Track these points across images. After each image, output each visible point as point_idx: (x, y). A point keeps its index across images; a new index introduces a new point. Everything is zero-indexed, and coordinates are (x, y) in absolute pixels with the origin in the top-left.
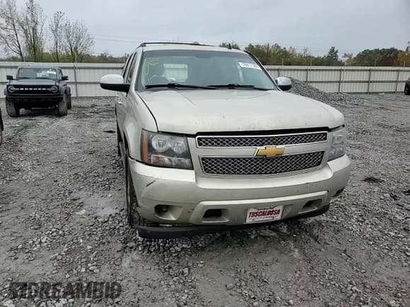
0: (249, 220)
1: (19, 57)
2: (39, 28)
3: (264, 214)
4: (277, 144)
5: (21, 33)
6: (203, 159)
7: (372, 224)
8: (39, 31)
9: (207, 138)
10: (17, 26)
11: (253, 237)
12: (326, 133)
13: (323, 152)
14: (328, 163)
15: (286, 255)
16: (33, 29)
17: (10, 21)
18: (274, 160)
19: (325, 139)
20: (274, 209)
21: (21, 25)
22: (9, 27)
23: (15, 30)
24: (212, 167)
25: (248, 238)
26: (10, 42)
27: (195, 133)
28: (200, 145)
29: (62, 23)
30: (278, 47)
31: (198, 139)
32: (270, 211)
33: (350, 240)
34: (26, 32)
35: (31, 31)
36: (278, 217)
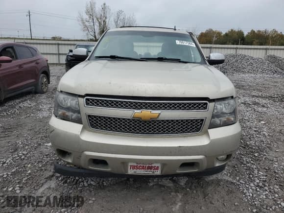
0: (131, 172)
1: (94, 39)
2: (107, 20)
3: (143, 168)
4: (153, 109)
5: (97, 24)
6: (89, 116)
7: (270, 191)
8: (107, 23)
9: (93, 99)
10: (95, 19)
11: (151, 184)
12: (206, 104)
13: (202, 120)
14: (208, 130)
15: (168, 206)
16: (104, 21)
17: (91, 17)
18: (150, 122)
19: (205, 108)
20: (153, 165)
21: (97, 19)
22: (90, 21)
23: (93, 22)
24: (97, 123)
25: (147, 184)
26: (90, 30)
27: (83, 94)
28: (87, 104)
29: (121, 17)
30: (276, 31)
31: (87, 99)
32: (149, 167)
33: (236, 204)
34: (100, 23)
35: (103, 22)
36: (158, 172)
